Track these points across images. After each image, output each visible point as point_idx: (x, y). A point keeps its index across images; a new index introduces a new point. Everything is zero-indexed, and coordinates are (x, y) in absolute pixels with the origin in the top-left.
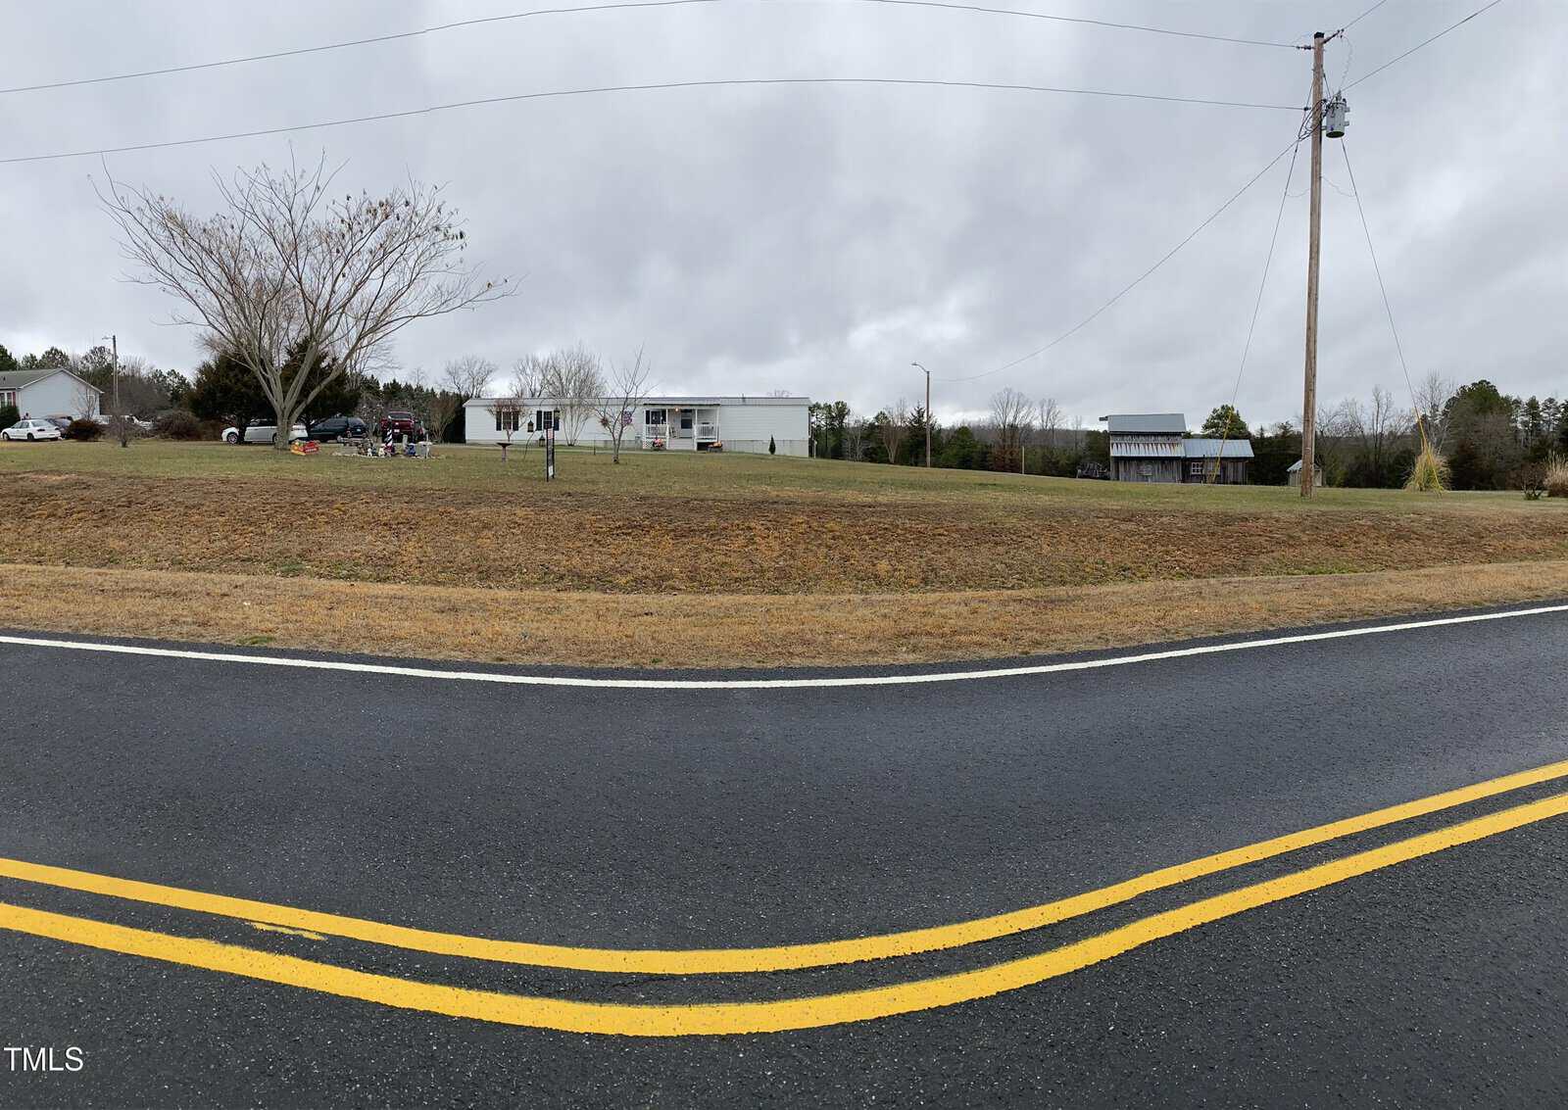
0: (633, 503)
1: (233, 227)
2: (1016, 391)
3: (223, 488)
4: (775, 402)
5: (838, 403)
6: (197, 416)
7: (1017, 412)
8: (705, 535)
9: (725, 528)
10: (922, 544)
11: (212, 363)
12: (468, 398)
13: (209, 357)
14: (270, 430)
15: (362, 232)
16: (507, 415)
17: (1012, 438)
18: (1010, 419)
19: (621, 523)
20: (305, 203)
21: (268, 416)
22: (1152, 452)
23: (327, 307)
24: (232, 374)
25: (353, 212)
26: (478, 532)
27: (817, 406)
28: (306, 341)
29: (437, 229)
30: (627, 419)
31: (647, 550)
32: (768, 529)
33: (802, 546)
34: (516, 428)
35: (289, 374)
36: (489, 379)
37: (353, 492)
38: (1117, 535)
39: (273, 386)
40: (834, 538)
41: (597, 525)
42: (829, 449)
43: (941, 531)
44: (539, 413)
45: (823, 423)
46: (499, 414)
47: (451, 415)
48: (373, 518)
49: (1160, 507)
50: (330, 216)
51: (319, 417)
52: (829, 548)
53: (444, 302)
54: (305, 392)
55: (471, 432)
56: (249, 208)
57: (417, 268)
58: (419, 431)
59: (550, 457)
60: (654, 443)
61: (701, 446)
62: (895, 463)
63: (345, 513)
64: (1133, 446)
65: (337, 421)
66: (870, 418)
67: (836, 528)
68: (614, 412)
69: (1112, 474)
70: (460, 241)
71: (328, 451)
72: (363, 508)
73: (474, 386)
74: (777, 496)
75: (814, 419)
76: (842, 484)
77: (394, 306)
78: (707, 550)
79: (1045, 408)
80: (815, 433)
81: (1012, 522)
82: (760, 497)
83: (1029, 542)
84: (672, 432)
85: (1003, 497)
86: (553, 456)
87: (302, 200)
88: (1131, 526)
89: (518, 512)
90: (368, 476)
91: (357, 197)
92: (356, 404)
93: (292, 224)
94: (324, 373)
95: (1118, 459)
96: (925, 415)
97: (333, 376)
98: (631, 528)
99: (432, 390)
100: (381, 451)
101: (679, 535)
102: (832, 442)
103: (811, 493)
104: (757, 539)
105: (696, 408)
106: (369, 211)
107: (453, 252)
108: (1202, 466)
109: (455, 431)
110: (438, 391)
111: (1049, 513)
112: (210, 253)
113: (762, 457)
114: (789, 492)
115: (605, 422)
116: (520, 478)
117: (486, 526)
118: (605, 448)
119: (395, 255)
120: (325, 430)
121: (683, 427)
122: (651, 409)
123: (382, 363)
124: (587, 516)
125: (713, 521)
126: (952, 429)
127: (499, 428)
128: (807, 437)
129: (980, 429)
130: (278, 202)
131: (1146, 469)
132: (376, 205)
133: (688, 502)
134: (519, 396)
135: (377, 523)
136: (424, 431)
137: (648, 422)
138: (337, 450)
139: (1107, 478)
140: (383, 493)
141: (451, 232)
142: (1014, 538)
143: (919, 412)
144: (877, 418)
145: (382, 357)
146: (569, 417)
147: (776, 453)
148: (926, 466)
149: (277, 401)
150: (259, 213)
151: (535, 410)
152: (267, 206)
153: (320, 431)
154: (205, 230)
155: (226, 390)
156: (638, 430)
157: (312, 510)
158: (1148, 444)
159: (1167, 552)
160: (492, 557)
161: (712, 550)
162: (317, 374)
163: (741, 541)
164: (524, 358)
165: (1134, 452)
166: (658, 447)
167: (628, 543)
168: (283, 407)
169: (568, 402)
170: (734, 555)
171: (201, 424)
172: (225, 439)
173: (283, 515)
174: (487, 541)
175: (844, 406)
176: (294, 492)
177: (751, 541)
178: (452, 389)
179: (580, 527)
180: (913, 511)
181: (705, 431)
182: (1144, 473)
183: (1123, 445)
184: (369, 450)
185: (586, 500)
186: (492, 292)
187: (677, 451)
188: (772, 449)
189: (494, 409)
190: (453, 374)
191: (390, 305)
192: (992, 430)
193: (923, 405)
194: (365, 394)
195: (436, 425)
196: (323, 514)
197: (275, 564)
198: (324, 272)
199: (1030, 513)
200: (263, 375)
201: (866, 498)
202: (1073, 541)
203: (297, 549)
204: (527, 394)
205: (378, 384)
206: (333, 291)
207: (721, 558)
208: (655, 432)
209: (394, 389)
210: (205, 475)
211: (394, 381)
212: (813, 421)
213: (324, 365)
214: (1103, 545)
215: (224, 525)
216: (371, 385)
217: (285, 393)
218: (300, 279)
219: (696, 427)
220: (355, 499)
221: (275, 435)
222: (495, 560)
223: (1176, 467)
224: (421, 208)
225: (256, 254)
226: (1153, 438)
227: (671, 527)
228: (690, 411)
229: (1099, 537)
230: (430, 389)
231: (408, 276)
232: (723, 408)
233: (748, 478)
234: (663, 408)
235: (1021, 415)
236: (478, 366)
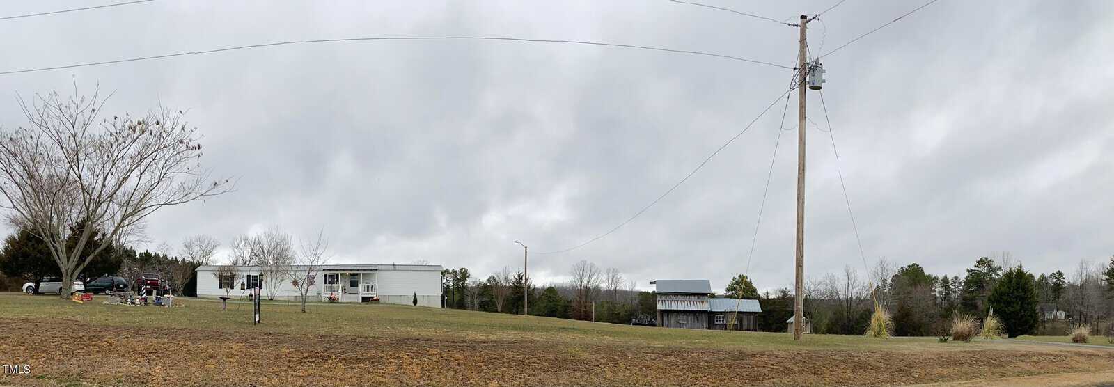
0: (316, 340)
1: (31, 137)
2: (589, 262)
3: (23, 326)
4: (419, 268)
5: (461, 269)
6: (5, 273)
7: (590, 277)
8: (367, 363)
9: (382, 358)
10: (521, 369)
11: (16, 236)
12: (199, 265)
13: (14, 232)
14: (58, 285)
15: (125, 143)
16: (226, 277)
17: (586, 296)
18: (585, 282)
19: (307, 354)
20: (85, 121)
21: (56, 274)
22: (687, 307)
23: (99, 197)
24: (30, 244)
25: (119, 127)
26: (206, 360)
27: (447, 271)
28: (84, 221)
29: (181, 142)
30: (311, 281)
31: (326, 373)
32: (412, 358)
33: (436, 371)
34: (232, 288)
35: (71, 244)
36: (214, 251)
37: (117, 330)
38: (661, 365)
39: (60, 253)
40: (458, 365)
41: (290, 355)
42: (455, 302)
43: (535, 360)
44: (249, 276)
45: (451, 283)
46: (221, 277)
47: (188, 277)
48: (132, 349)
49: (691, 346)
50: (102, 131)
51: (93, 276)
52: (455, 371)
53: (185, 194)
54: (83, 257)
55: (201, 290)
56: (43, 124)
57: (164, 170)
58: (164, 287)
59: (257, 308)
60: (331, 298)
61: (365, 299)
62: (502, 312)
63: (111, 345)
64: (673, 302)
65: (105, 279)
66: (484, 279)
67: (460, 357)
68: (302, 275)
69: (658, 322)
70: (198, 152)
71: (99, 300)
72: (124, 341)
73: (203, 256)
74: (419, 335)
75: (444, 281)
76: (463, 326)
77: (148, 197)
78: (369, 372)
79: (611, 275)
80: (446, 291)
81: (585, 355)
82: (406, 336)
83: (598, 370)
84: (344, 291)
85: (579, 337)
86: (259, 307)
87: (83, 119)
88: (671, 359)
89: (234, 346)
90: (128, 319)
91: (122, 118)
92: (120, 267)
93: (75, 136)
94: (97, 245)
95: (663, 312)
96: (524, 278)
97: (103, 247)
98: (315, 358)
99: (176, 258)
100: (137, 301)
101: (348, 362)
102: (457, 298)
103: (442, 333)
104: (404, 365)
105: (361, 272)
106: (130, 128)
107: (192, 160)
108: (723, 318)
109: (190, 289)
110: (180, 259)
111: (611, 349)
112: (15, 155)
113: (406, 307)
114: (430, 332)
115: (295, 283)
116: (235, 322)
117: (212, 356)
118: (295, 301)
119: (149, 160)
120: (97, 286)
121: (351, 286)
122: (328, 273)
123: (138, 238)
124: (283, 350)
125: (372, 353)
126: (543, 288)
127: (221, 287)
128: (440, 293)
129: (564, 289)
130: (64, 120)
131: (682, 319)
132: (135, 123)
133: (356, 339)
134: (234, 264)
135: (135, 352)
136: (168, 287)
137: (326, 283)
138: (105, 300)
139: (654, 325)
140: (139, 331)
141: (191, 144)
142: (587, 366)
143: (519, 276)
144: (489, 280)
145: (139, 234)
146: (269, 279)
147: (418, 304)
148: (524, 314)
149: (63, 263)
150: (51, 127)
151: (246, 274)
152: (57, 122)
153: (94, 286)
154: (11, 139)
155: (25, 255)
156: (319, 288)
157: (88, 342)
158: (684, 302)
159: (696, 378)
160: (215, 378)
161: (373, 373)
162: (91, 244)
163: (393, 366)
164: (238, 237)
165: (675, 307)
166: (333, 301)
167: (312, 369)
168: (67, 268)
169: (268, 268)
170: (387, 376)
171: (7, 280)
172: (25, 291)
173: (67, 346)
174: (211, 366)
175: (466, 271)
176: (75, 330)
177: (400, 366)
178: (188, 259)
179: (278, 357)
180: (515, 346)
181: (368, 289)
182: (681, 322)
183: (666, 302)
184: (129, 300)
185: (282, 338)
186: (216, 191)
187: (347, 303)
188: (415, 302)
189: (218, 273)
190: (188, 247)
191: (145, 196)
192: (574, 289)
193: (523, 271)
194: (126, 261)
195: (179, 283)
196: (95, 345)
197: (61, 381)
198: (97, 171)
199: (597, 349)
200: (53, 246)
201: (481, 336)
202: (628, 370)
203: (77, 370)
204: (240, 263)
205: (135, 253)
206: (104, 185)
207: (378, 379)
208: (331, 289)
209: (147, 257)
210: (11, 316)
211: (147, 251)
212: (444, 282)
213: (96, 238)
214: (649, 373)
215: (25, 352)
216: (130, 254)
217: (68, 258)
218: (80, 176)
219: (361, 286)
220: (119, 335)
221: (61, 288)
222: (217, 380)
223: (704, 318)
224: (168, 126)
225: (48, 157)
226: (688, 297)
227: (343, 356)
228: (357, 274)
229: (647, 367)
230: (174, 257)
231: (158, 175)
232: (382, 272)
233: (399, 322)
234: (337, 272)
235: (593, 279)
236: (207, 242)
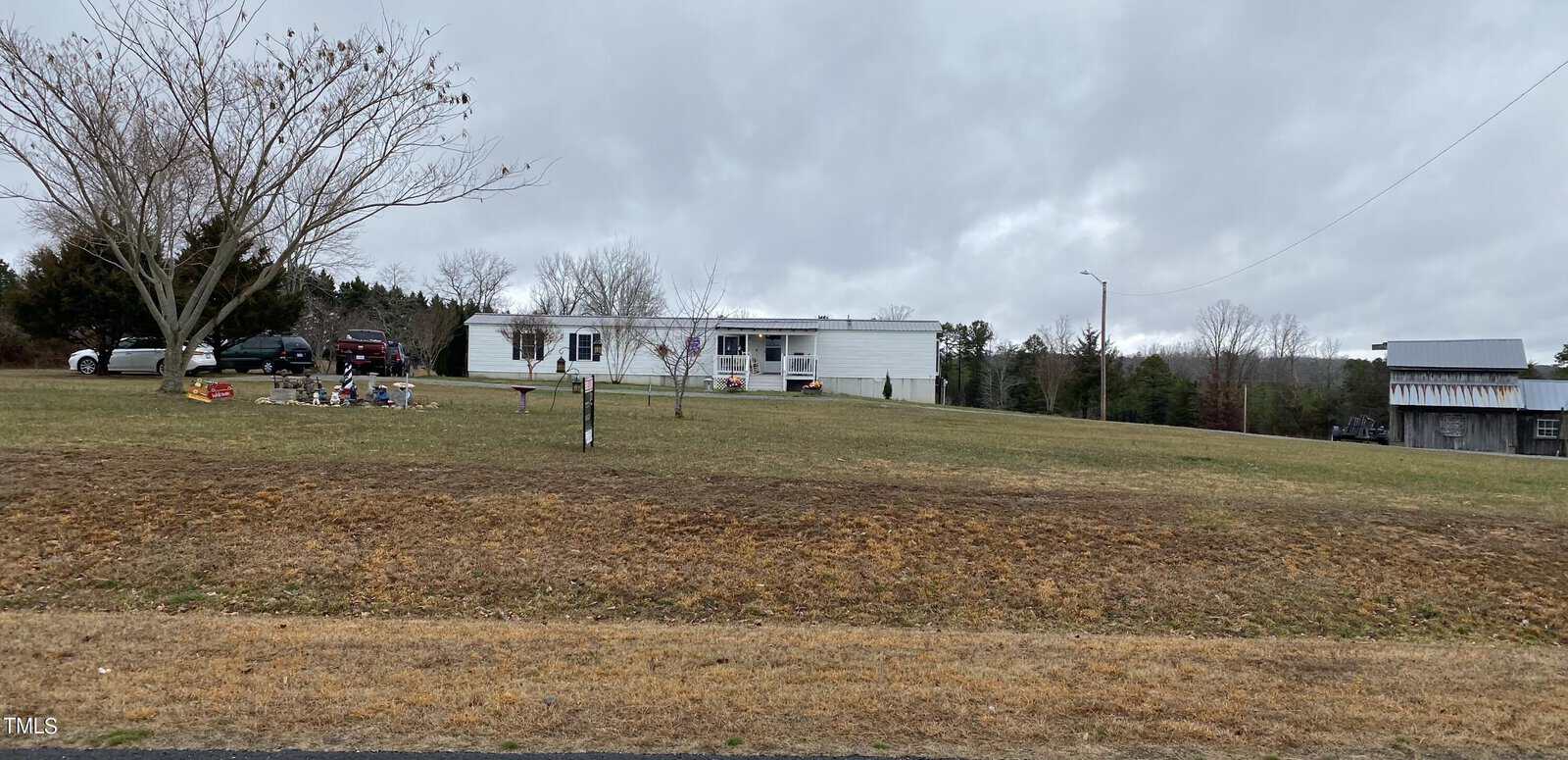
0: (702, 486)
1: (99, 56)
2: (1235, 303)
3: (68, 466)
4: (890, 327)
5: (975, 324)
6: (27, 330)
7: (1237, 335)
8: (799, 534)
9: (827, 525)
10: (1103, 556)
11: (57, 251)
12: (473, 309)
13: (51, 242)
14: (150, 355)
15: (311, 82)
16: (528, 339)
17: (1229, 374)
18: (1226, 343)
19: (684, 516)
20: (222, 34)
21: (149, 333)
22: (1461, 399)
23: (253, 185)
24: (89, 269)
25: (299, 51)
26: (482, 530)
27: (947, 328)
28: (217, 221)
29: (429, 86)
30: (693, 346)
31: (720, 556)
32: (885, 526)
33: (932, 555)
34: (540, 357)
35: (187, 275)
36: (503, 283)
37: (287, 471)
38: (1415, 555)
39: (161, 296)
40: (976, 542)
41: (653, 518)
42: (962, 388)
43: (1131, 536)
44: (573, 337)
45: (955, 350)
46: (516, 337)
47: (446, 338)
48: (320, 512)
49: (1489, 509)
50: (262, 56)
51: (234, 336)
52: (970, 557)
53: (438, 185)
54: (218, 298)
55: (476, 362)
56: (128, 33)
57: (394, 138)
58: (395, 357)
59: (588, 418)
60: (729, 383)
61: (793, 385)
62: (1058, 412)
63: (274, 504)
64: (1429, 388)
65: (265, 342)
66: (1018, 342)
67: (980, 527)
68: (677, 342)
69: (1392, 433)
70: (462, 107)
71: (248, 392)
72: (303, 496)
73: (481, 292)
74: (898, 476)
75: (942, 345)
76: (985, 455)
77: (359, 188)
78: (803, 555)
79: (1280, 327)
80: (945, 364)
81: (1239, 526)
82: (874, 477)
83: (1267, 561)
84: (754, 367)
85: (1224, 483)
86: (592, 416)
87: (217, 32)
88: (1438, 541)
89: (542, 500)
90: (313, 444)
91: (303, 32)
92: (297, 316)
93: (200, 64)
94: (251, 271)
95: (1404, 410)
96: (1099, 341)
97: (260, 283)
98: (699, 524)
99: (420, 294)
100: (335, 397)
101: (766, 534)
102: (966, 376)
103: (943, 473)
104: (870, 542)
105: (787, 334)
106: (321, 54)
107: (452, 120)
108: (1557, 425)
109: (453, 360)
110: (429, 298)
111: (1295, 514)
112: (59, 93)
113: (870, 404)
114: (916, 471)
115: (663, 350)
116: (547, 445)
117: (495, 522)
118: (662, 387)
119: (362, 117)
120: (246, 355)
121: (767, 360)
122: (725, 334)
123: (339, 258)
124: (639, 506)
125: (809, 514)
126: (1137, 358)
127: (516, 356)
128: (935, 374)
129: (1180, 359)
130: (176, 29)
131: (1450, 427)
132: (332, 46)
133: (777, 485)
134: (546, 310)
135: (326, 519)
136: (403, 357)
137: (720, 352)
138: (262, 389)
139: (1383, 441)
140: (335, 471)
141: (449, 93)
142: (1243, 552)
143: (1089, 337)
144: (1028, 344)
145: (338, 250)
146: (613, 343)
147: (893, 396)
148: (1098, 416)
149: (165, 316)
150: (145, 41)
151: (567, 332)
152: (159, 33)
153: (237, 355)
154: (51, 58)
155: (78, 292)
156: (710, 365)
157: (221, 500)
158: (1454, 388)
159: (1505, 592)
160: (503, 569)
161: (809, 557)
162: (240, 272)
163: (849, 544)
164: (553, 257)
165: (1432, 399)
166: (734, 388)
167: (696, 546)
168: (176, 328)
169: (611, 321)
170: (839, 564)
171: (32, 344)
172: (73, 367)
173: (171, 511)
174: (495, 544)
175: (984, 326)
176: (192, 473)
177: (862, 544)
178: (448, 295)
179: (628, 522)
180: (1090, 503)
181: (797, 365)
182: (1447, 433)
183: (1413, 388)
184: (316, 395)
185: (637, 481)
186: (507, 181)
187: (759, 392)
188: (888, 391)
189: (510, 330)
190: (451, 274)
191: (351, 186)
192: (1199, 359)
193: (1097, 328)
194: (309, 300)
195: (426, 346)
196: (237, 507)
197: (156, 591)
198: (249, 132)
199: (1264, 513)
200: (146, 283)
201: (1019, 481)
202: (1337, 562)
203: (192, 564)
204: (557, 308)
205: (332, 282)
206: (263, 162)
207: (820, 569)
208: (731, 366)
209: (357, 292)
210: (38, 442)
211: (358, 279)
212: (940, 348)
213: (246, 257)
214: (1388, 572)
215: (68, 527)
216: (321, 287)
217: (180, 310)
218: (211, 142)
219: (786, 359)
220: (291, 483)
221: (161, 362)
222: (507, 574)
223: (1508, 432)
224: (402, 57)
225: (138, 96)
226: (1464, 377)
227: (754, 521)
228: (779, 337)
229: (1381, 558)
230: (417, 294)
231: (380, 148)
232: (822, 335)
233: (859, 444)
234: (742, 333)
235: (1243, 338)
236: (487, 265)
